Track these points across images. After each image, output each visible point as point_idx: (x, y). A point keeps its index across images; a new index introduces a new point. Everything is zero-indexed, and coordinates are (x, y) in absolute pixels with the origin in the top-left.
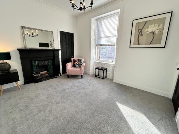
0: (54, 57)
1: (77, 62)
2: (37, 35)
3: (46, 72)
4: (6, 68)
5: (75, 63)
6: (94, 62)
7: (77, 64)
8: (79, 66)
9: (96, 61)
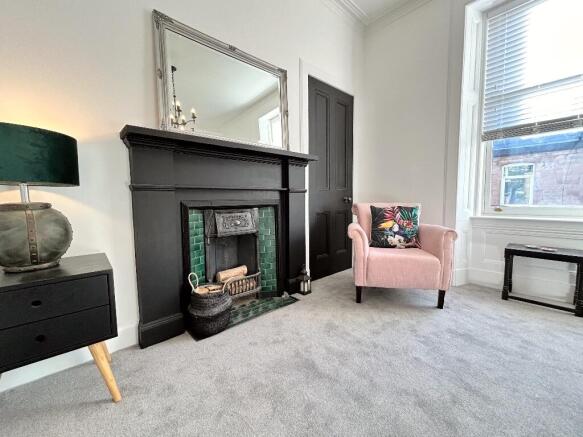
0: (285, 195)
1: (393, 218)
2: (194, 117)
3: (244, 269)
4: (39, 239)
5: (383, 225)
6: (472, 219)
7: (396, 229)
8: (408, 240)
9: (479, 215)
